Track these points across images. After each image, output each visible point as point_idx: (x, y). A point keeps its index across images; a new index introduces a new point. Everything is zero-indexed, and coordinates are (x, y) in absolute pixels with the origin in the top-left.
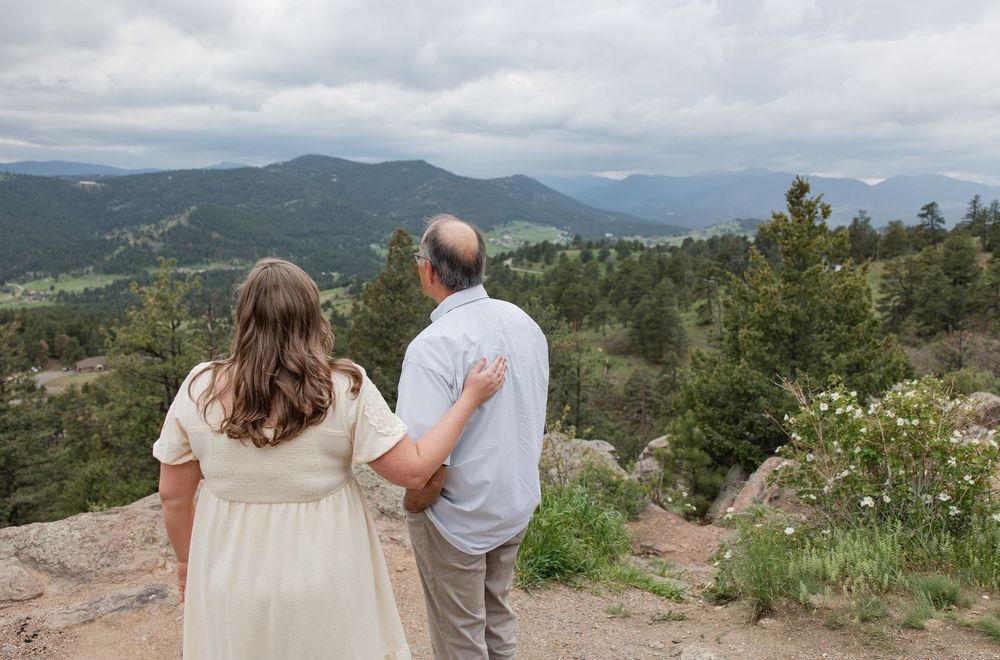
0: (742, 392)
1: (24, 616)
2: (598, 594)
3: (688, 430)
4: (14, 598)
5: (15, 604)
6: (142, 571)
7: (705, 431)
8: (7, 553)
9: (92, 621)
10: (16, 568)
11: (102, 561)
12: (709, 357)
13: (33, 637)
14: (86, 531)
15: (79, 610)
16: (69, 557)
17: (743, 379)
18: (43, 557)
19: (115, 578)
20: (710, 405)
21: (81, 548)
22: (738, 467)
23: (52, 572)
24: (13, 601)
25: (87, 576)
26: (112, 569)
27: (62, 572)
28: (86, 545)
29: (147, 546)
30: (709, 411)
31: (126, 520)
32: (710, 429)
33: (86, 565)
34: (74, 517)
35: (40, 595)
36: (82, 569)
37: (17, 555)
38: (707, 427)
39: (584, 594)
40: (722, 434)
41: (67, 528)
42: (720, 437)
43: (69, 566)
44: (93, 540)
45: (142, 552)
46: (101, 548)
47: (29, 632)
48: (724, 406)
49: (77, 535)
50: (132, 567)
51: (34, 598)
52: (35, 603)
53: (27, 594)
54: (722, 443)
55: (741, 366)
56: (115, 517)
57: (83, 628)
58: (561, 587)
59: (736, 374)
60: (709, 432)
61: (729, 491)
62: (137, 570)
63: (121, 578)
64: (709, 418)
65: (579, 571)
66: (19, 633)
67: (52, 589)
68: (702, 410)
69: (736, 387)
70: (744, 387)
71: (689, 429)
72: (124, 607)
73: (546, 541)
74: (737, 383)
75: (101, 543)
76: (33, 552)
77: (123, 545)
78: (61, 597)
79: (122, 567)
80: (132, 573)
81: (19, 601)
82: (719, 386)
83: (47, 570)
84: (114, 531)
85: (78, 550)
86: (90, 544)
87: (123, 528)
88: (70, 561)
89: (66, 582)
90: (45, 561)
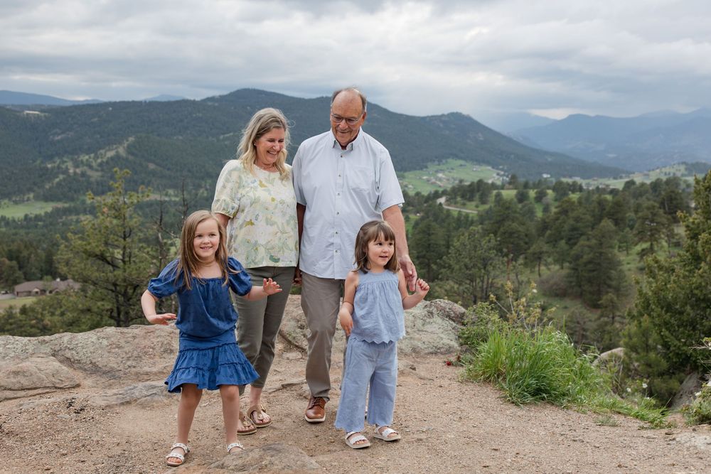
0: (702, 297)
1: (69, 397)
2: (584, 413)
3: (643, 335)
4: (57, 385)
5: (58, 390)
6: (164, 373)
7: (662, 336)
8: (45, 353)
9: (128, 403)
10: (56, 364)
11: (129, 363)
12: (667, 265)
13: (81, 410)
14: (112, 339)
15: (115, 394)
16: (99, 359)
17: (703, 284)
18: (77, 358)
19: (141, 377)
20: (667, 312)
21: (109, 352)
22: (696, 374)
23: (85, 370)
24: (56, 388)
25: (117, 374)
26: (138, 369)
27: (94, 369)
28: (113, 351)
29: (165, 355)
30: (667, 317)
31: (146, 333)
32: (667, 333)
33: (115, 366)
34: (100, 330)
35: (78, 386)
36: (112, 369)
37: (54, 355)
38: (665, 332)
39: (570, 412)
40: (679, 340)
41: (95, 337)
42: (676, 342)
43: (100, 366)
44: (119, 347)
45: (162, 360)
46: (126, 353)
47: (77, 406)
48: (681, 313)
49: (105, 342)
50: (154, 370)
51: (74, 387)
52: (75, 391)
53: (67, 384)
54: (679, 348)
55: (701, 270)
56: (136, 331)
57: (122, 408)
58: (548, 406)
59: (695, 280)
60: (666, 337)
61: (685, 398)
62: (160, 372)
63: (146, 377)
64: (666, 323)
65: (564, 395)
66: (68, 407)
67: (88, 382)
68: (659, 316)
69: (696, 292)
70: (704, 292)
71: (645, 334)
72: (156, 394)
73: (532, 367)
74: (697, 288)
75: (126, 349)
76: (68, 354)
77: (146, 353)
78: (95, 389)
79: (147, 369)
80: (155, 374)
81: (61, 388)
82: (678, 290)
83: (81, 368)
84: (136, 341)
85: (108, 354)
86: (117, 349)
87: (145, 338)
88: (101, 362)
89: (99, 378)
90: (79, 362)
